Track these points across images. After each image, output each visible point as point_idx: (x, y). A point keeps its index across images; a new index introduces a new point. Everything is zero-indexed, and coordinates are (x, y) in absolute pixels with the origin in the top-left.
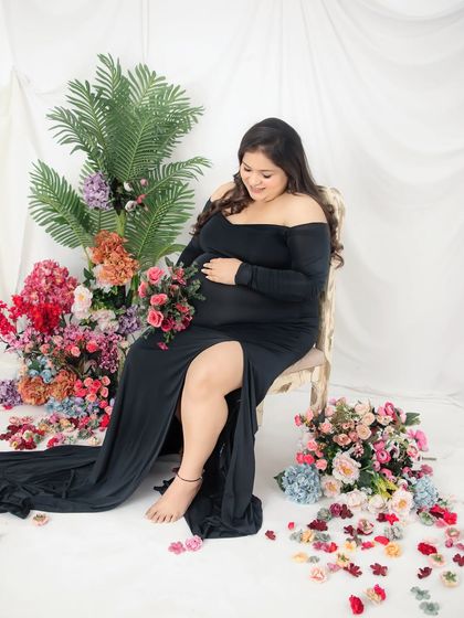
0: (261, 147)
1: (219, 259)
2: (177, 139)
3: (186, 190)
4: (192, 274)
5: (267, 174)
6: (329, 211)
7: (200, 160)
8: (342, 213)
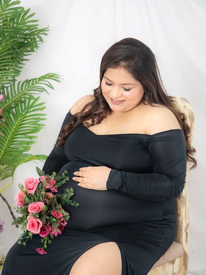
0: (123, 63)
1: (90, 168)
2: (25, 57)
3: (37, 103)
4: (64, 182)
5: (127, 87)
6: (181, 118)
7: (51, 76)
8: (192, 120)
